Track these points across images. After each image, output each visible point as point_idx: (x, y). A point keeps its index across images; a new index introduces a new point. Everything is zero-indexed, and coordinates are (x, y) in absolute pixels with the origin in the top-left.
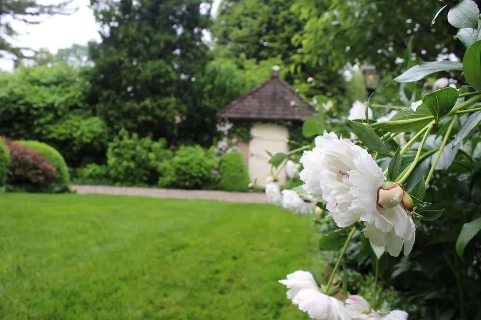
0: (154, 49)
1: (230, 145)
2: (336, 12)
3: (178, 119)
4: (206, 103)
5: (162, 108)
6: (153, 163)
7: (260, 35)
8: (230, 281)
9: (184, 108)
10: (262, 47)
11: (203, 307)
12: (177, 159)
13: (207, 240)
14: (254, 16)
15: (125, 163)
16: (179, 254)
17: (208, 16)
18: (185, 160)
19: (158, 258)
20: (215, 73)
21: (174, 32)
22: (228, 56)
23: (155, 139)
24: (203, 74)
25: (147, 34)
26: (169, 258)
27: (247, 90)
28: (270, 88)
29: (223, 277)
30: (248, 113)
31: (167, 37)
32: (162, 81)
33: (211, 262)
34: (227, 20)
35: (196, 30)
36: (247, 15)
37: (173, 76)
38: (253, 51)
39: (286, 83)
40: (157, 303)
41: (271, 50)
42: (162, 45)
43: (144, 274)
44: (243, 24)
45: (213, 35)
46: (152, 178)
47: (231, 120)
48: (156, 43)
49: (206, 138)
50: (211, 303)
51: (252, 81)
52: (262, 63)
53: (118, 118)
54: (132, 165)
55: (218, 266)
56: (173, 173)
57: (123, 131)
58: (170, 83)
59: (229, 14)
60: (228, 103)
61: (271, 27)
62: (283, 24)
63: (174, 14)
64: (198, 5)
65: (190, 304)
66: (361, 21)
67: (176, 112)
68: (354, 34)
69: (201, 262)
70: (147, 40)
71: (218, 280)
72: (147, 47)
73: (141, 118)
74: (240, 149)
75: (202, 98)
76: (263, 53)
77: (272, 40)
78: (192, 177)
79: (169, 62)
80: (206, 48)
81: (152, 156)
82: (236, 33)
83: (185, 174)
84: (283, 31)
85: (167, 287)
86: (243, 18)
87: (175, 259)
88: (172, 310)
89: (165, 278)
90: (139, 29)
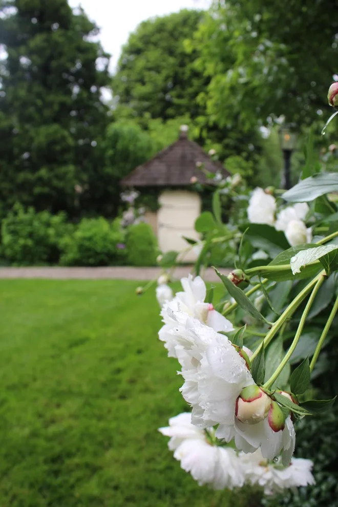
0: (47, 113)
1: (137, 215)
2: (241, 70)
3: (79, 189)
4: (109, 170)
5: (60, 178)
6: (52, 240)
7: (165, 91)
8: (132, 382)
9: (85, 177)
10: (169, 104)
11: (100, 418)
12: (79, 234)
13: (110, 331)
14: (157, 69)
15: (22, 242)
16: (77, 350)
17: (106, 72)
18: (88, 234)
19: (53, 357)
20: (116, 137)
21: (69, 92)
22: (131, 116)
23: (54, 212)
24: (104, 138)
25: (39, 96)
26: (65, 357)
27: (153, 154)
28: (178, 151)
29: (125, 376)
30: (156, 179)
31: (62, 98)
32: (58, 148)
33: (112, 360)
34: (128, 76)
35: (93, 89)
36: (150, 69)
37: (71, 141)
38: (158, 108)
39: (195, 144)
40: (48, 415)
41: (178, 107)
42: (56, 107)
43: (35, 379)
44: (146, 79)
45: (115, 92)
46: (53, 256)
47: (137, 188)
48: (48, 105)
49: (110, 208)
50: (109, 411)
51: (159, 144)
52: (170, 122)
53: (11, 192)
54: (30, 242)
55: (119, 364)
56: (75, 249)
57: (18, 206)
58: (66, 150)
59: (130, 68)
60: (133, 169)
61: (178, 81)
62: (190, 78)
63: (67, 71)
64: (94, 60)
65: (86, 415)
66: (271, 79)
67: (75, 181)
68: (264, 93)
69: (102, 359)
70: (39, 102)
71: (119, 382)
72: (39, 110)
73: (37, 190)
74: (148, 220)
75: (104, 165)
76: (170, 111)
77: (180, 96)
78: (97, 254)
79: (66, 126)
80: (106, 108)
81: (51, 231)
82: (139, 90)
83: (88, 250)
84: (191, 85)
85: (61, 394)
86: (146, 73)
87: (71, 357)
88: (65, 424)
89: (59, 383)
90: (29, 90)
